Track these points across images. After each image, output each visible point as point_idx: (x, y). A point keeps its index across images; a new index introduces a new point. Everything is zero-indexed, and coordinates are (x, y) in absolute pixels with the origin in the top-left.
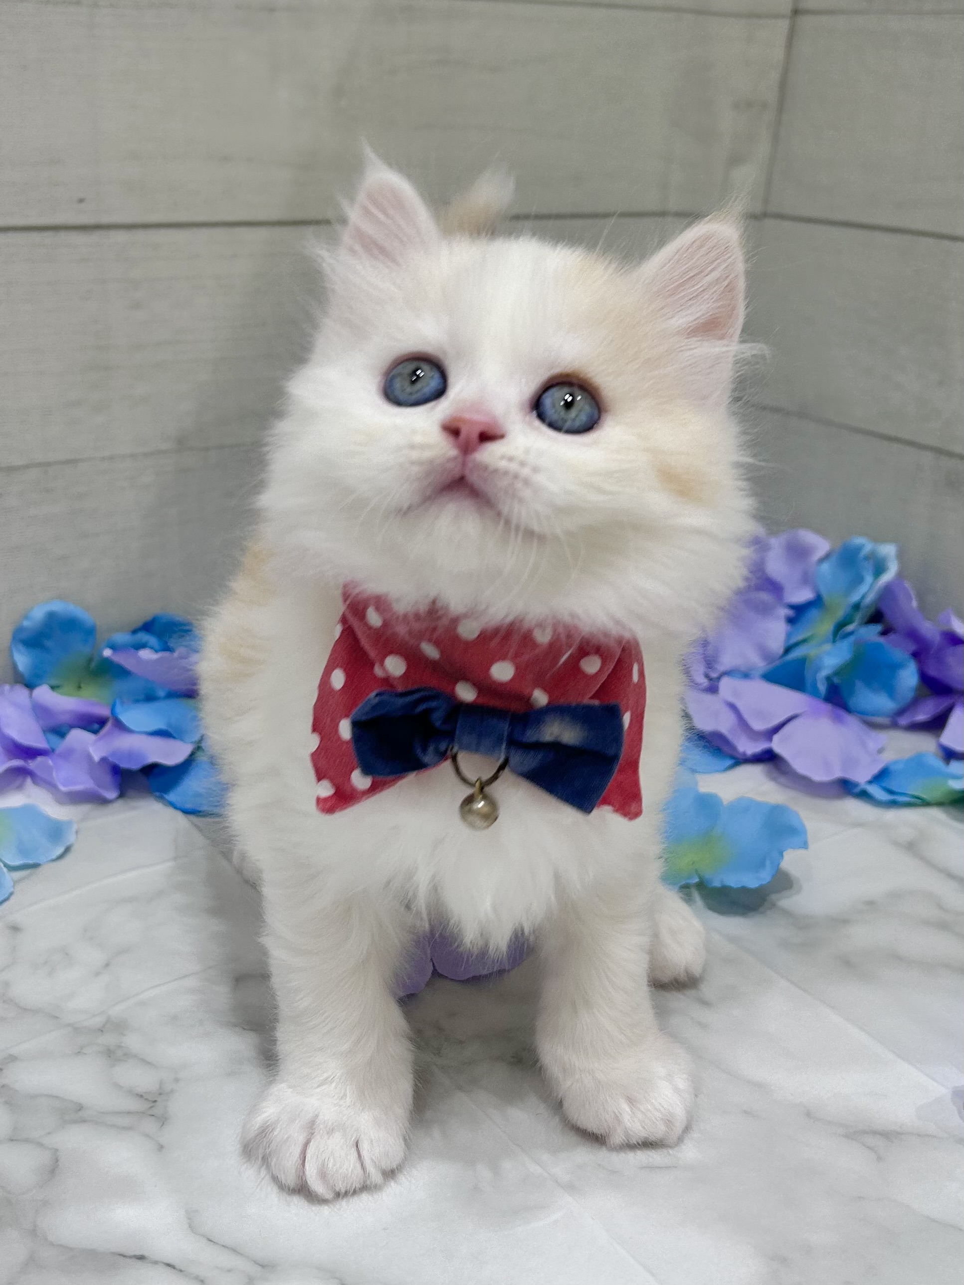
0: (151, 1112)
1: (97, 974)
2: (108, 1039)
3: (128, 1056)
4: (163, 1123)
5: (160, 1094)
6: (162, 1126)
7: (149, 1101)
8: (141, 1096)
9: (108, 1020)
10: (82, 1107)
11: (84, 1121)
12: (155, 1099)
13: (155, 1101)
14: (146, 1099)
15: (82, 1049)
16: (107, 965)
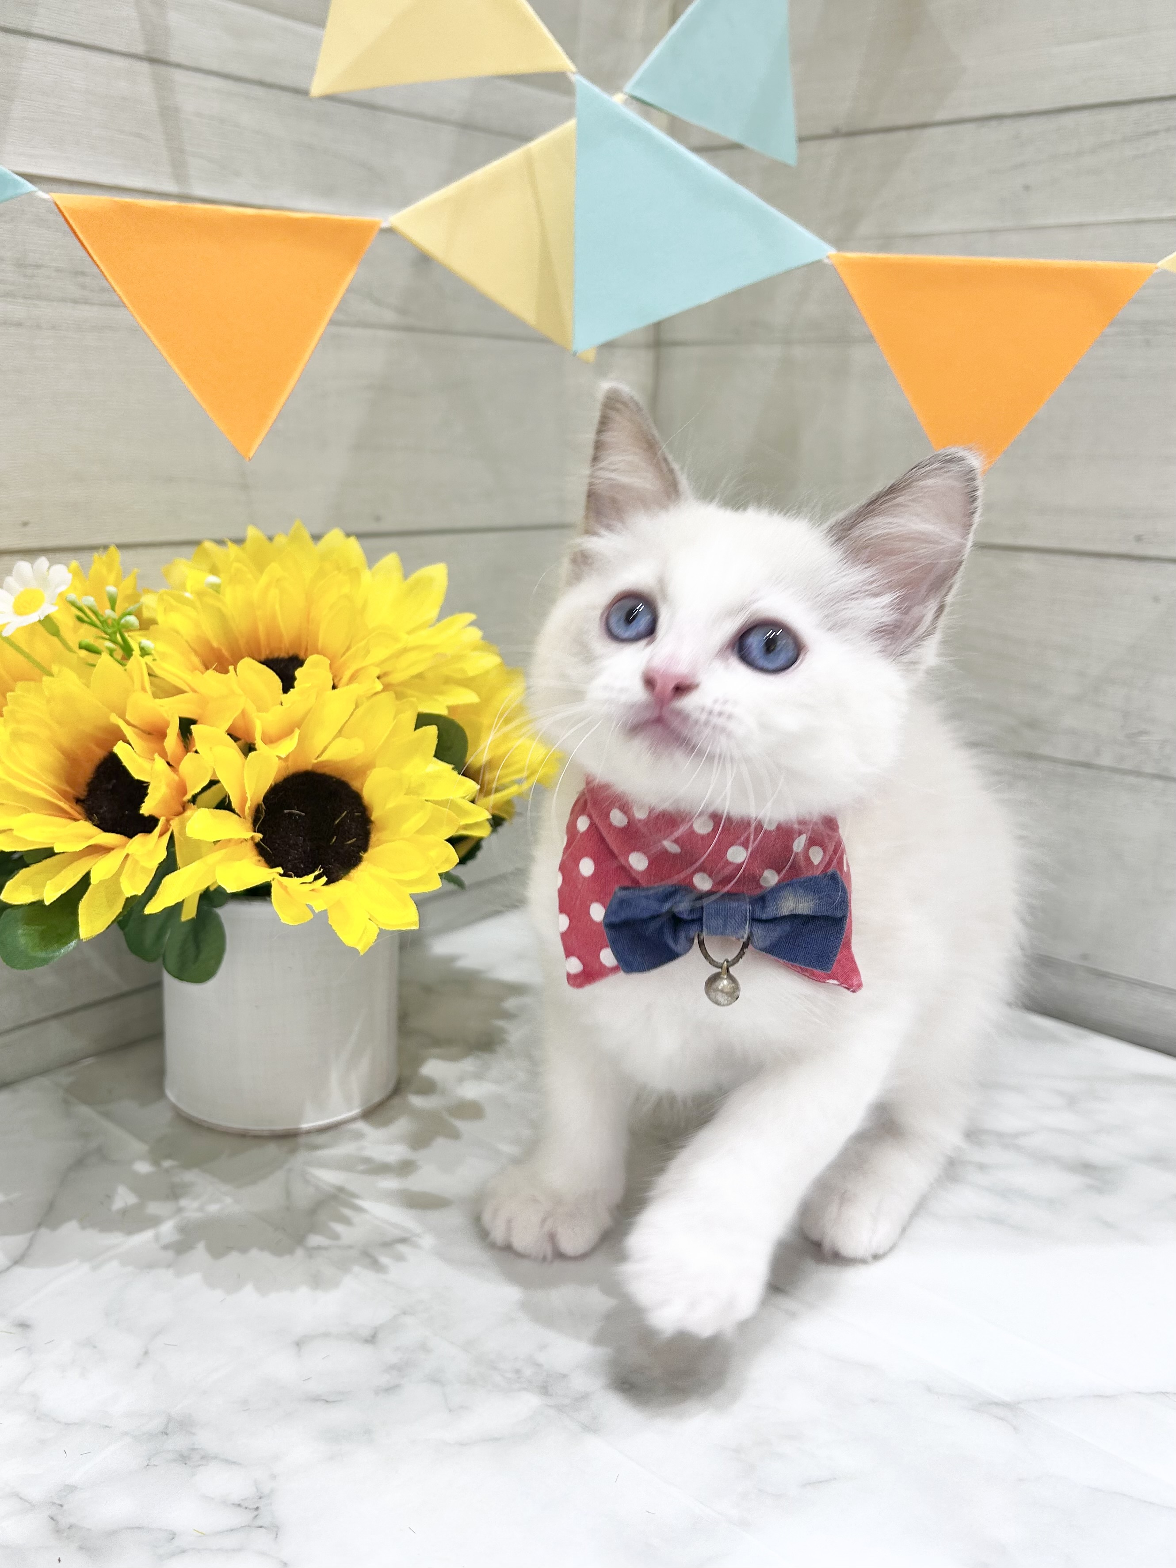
0: (259, 1522)
1: (139, 1365)
2: (178, 1442)
3: (206, 1458)
4: (277, 1534)
5: (260, 1498)
6: (276, 1537)
7: (250, 1509)
8: (239, 1505)
9: (170, 1419)
10: (175, 1534)
11: (183, 1551)
12: (256, 1507)
13: (257, 1508)
14: (246, 1508)
15: (149, 1460)
16: (146, 1353)
